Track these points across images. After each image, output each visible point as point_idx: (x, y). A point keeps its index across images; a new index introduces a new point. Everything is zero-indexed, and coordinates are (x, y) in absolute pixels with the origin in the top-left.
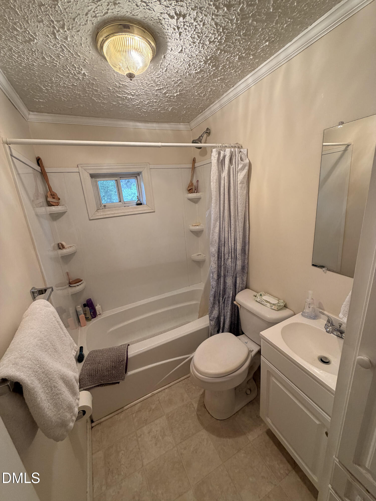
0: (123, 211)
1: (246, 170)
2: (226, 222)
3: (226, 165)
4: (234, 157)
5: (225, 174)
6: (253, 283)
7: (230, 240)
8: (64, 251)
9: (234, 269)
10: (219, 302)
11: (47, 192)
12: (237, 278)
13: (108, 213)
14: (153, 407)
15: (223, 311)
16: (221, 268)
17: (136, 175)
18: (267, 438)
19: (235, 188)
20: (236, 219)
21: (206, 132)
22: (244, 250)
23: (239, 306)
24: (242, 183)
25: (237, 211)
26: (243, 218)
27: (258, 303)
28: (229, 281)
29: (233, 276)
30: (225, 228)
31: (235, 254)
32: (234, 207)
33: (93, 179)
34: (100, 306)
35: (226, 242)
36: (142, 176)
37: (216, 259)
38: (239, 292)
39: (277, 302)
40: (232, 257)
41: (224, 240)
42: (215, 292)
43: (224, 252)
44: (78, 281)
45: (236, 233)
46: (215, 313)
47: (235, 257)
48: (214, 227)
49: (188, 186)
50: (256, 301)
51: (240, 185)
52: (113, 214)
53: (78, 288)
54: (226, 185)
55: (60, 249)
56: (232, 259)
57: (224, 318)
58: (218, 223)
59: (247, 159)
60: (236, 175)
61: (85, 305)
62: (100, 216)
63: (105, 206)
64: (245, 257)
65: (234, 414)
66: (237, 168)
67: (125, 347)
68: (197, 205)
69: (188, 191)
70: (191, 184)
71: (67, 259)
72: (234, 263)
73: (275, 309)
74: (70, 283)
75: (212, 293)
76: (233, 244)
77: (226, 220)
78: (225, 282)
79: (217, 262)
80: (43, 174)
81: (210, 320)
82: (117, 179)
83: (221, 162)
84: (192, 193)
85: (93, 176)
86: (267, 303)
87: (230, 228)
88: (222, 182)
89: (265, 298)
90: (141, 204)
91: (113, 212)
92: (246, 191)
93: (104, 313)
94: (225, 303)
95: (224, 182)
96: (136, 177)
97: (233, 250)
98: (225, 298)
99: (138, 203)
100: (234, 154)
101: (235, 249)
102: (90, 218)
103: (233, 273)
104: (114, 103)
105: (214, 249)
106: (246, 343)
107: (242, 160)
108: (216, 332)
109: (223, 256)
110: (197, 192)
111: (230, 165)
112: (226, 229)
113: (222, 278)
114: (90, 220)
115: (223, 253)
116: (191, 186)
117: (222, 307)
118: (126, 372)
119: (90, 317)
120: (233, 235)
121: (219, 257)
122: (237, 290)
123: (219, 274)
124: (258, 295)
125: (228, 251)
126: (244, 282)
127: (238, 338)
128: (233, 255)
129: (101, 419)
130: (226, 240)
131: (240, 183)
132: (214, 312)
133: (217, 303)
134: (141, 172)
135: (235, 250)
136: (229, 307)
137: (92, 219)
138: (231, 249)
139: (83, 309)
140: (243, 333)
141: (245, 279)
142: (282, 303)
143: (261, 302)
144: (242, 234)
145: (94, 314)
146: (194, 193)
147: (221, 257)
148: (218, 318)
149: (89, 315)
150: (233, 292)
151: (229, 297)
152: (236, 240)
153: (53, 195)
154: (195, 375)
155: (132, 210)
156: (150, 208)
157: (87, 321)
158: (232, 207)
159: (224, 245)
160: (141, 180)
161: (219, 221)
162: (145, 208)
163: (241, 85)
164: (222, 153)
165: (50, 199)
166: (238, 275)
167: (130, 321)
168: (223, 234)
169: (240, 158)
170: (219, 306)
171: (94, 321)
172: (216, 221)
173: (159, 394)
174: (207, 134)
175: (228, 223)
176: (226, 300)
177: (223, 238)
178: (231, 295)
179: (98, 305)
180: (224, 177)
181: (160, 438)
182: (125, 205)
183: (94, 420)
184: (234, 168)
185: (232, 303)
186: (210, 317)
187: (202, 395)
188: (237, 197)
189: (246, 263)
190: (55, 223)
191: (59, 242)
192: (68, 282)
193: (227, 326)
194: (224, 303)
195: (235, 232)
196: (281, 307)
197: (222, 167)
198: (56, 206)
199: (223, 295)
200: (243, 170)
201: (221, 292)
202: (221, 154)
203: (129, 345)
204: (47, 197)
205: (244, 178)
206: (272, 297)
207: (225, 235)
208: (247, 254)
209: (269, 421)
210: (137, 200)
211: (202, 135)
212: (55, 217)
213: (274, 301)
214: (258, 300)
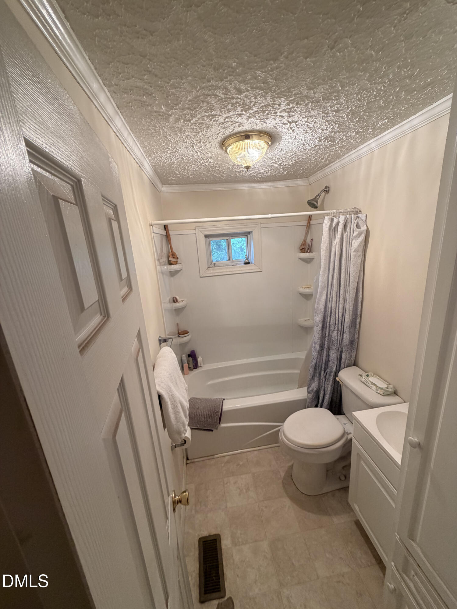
0: (231, 270)
1: (362, 238)
2: (334, 291)
3: (338, 233)
4: (349, 224)
5: (336, 242)
6: (362, 360)
7: (337, 310)
8: (178, 305)
9: (340, 342)
10: (320, 375)
11: (169, 253)
12: (343, 353)
13: (217, 271)
14: (241, 463)
15: (323, 386)
16: (325, 339)
17: (246, 234)
18: (355, 527)
19: (348, 257)
20: (347, 288)
21: (325, 191)
22: (354, 323)
23: (341, 384)
24: (356, 251)
25: (348, 281)
26: (356, 289)
27: (362, 383)
28: (333, 355)
29: (339, 350)
30: (332, 297)
31: (343, 326)
32: (345, 276)
33: (207, 239)
34: (202, 359)
35: (333, 313)
36: (252, 235)
37: (320, 329)
38: (344, 368)
39: (386, 386)
40: (338, 329)
41: (331, 310)
42: (316, 363)
43: (330, 322)
44: (186, 332)
45: (345, 304)
46: (314, 386)
47: (342, 330)
48: (321, 296)
49: (301, 245)
50: (361, 381)
51: (355, 253)
52: (221, 272)
53: (185, 339)
54: (338, 253)
55: (174, 302)
56: (338, 331)
57: (324, 394)
58: (325, 292)
59: (365, 225)
60: (350, 243)
61: (189, 356)
62: (210, 273)
63: (214, 264)
64: (355, 330)
65: (322, 494)
66: (351, 235)
67: (221, 400)
68: (309, 265)
69: (300, 250)
70: (304, 243)
71: (178, 311)
72: (340, 335)
73: (380, 393)
74: (179, 334)
75: (313, 364)
76: (340, 316)
77: (334, 289)
78: (328, 355)
79: (320, 333)
80: (168, 237)
81: (308, 392)
82: (228, 238)
83: (333, 230)
84: (304, 252)
85: (206, 236)
86: (372, 386)
87: (338, 298)
88: (333, 250)
89: (371, 379)
90: (248, 263)
91: (221, 271)
92: (361, 260)
93: (205, 365)
94: (327, 378)
95: (336, 249)
96: (247, 236)
97: (340, 322)
98: (327, 373)
99: (246, 262)
100: (349, 221)
101: (343, 320)
102: (201, 274)
103: (338, 347)
104: (232, 175)
105: (318, 318)
106: (345, 424)
107: (358, 226)
108: (314, 406)
109: (328, 327)
110: (309, 252)
111: (344, 232)
112: (334, 299)
113: (325, 350)
114: (201, 277)
115: (328, 323)
116: (304, 245)
117: (323, 381)
118: (219, 423)
119: (192, 368)
120: (341, 306)
121: (323, 327)
122: (342, 366)
123: (322, 345)
124: (364, 375)
125: (334, 322)
126: (352, 359)
127: (336, 417)
128: (340, 327)
129: (194, 459)
130: (332, 310)
131: (354, 252)
132: (313, 384)
133: (318, 375)
134: (251, 232)
135: (343, 322)
136: (331, 383)
137: (202, 276)
138: (338, 320)
139: (187, 358)
140: (344, 414)
141: (353, 355)
142: (392, 388)
143: (365, 383)
144: (353, 305)
145: (196, 366)
146: (307, 252)
147: (326, 328)
148: (317, 393)
149: (191, 366)
150: (336, 367)
151: (331, 372)
152: (344, 311)
153: (174, 256)
154: (283, 441)
155: (239, 269)
156: (257, 268)
157: (190, 371)
158: (342, 276)
159: (331, 316)
160: (251, 239)
161: (326, 290)
162: (253, 268)
163: (364, 149)
164: (335, 220)
165: (171, 259)
166: (344, 350)
167: (228, 379)
168: (330, 303)
169: (357, 225)
170: (319, 379)
171: (196, 372)
172: (323, 289)
173: (248, 453)
174: (326, 192)
175: (337, 293)
176: (328, 374)
177: (330, 308)
178: (334, 370)
179: (200, 357)
180: (335, 244)
181: (244, 491)
182: (233, 263)
183: (189, 458)
184: (348, 236)
185: (335, 379)
186: (308, 389)
187: (290, 466)
188: (349, 266)
189: (356, 338)
190: (172, 278)
191: (174, 296)
192: (177, 332)
193: (326, 402)
194: (325, 377)
195: (345, 302)
196: (388, 393)
197: (335, 234)
198: (175, 265)
199: (325, 368)
200: (359, 238)
201: (323, 365)
202: (333, 221)
203: (224, 399)
204: (168, 257)
205: (359, 246)
206: (381, 381)
207: (332, 305)
208: (358, 328)
209: (356, 507)
210: (245, 259)
211: (319, 194)
212: (173, 274)
213: (382, 384)
214: (363, 380)
